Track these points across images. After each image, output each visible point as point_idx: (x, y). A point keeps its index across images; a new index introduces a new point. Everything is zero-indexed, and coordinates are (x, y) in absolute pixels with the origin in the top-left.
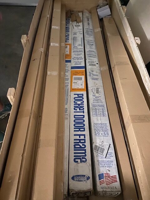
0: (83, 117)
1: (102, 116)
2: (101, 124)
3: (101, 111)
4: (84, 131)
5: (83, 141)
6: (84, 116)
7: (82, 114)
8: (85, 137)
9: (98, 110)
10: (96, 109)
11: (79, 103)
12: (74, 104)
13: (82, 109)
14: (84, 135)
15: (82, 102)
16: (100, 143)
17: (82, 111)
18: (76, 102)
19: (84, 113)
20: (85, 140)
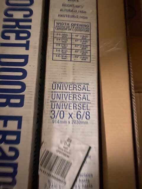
0: (22, 60)
1: (79, 59)
2: (73, 84)
3: (79, 42)
4: (21, 105)
5: (14, 138)
6: (26, 57)
7: (21, 51)
8: (19, 126)
9: (69, 41)
10: (65, 36)
11: (18, 15)
12: (5, 20)
13: (25, 35)
14: (19, 119)
15: (28, 13)
16: (62, 146)
17: (24, 42)
18: (10, 12)
19: (27, 49)
20: (18, 134)
